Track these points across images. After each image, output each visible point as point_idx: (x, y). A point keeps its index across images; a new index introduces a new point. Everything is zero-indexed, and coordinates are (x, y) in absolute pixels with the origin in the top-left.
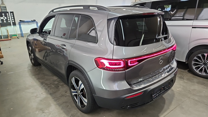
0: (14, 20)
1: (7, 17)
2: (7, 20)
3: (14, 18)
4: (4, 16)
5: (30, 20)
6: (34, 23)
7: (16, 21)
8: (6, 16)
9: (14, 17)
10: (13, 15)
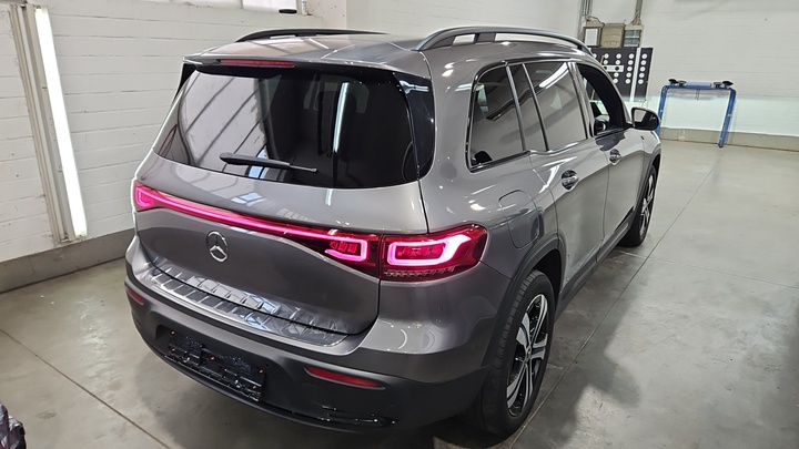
0: (646, 79)
1: (626, 66)
2: (622, 76)
3: (647, 73)
4: (618, 62)
5: (710, 81)
6: (723, 95)
7: (649, 82)
8: (624, 62)
9: (648, 66)
10: (649, 60)
